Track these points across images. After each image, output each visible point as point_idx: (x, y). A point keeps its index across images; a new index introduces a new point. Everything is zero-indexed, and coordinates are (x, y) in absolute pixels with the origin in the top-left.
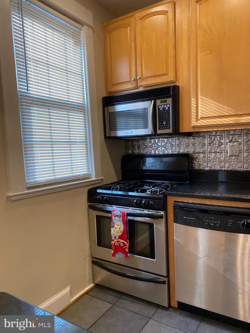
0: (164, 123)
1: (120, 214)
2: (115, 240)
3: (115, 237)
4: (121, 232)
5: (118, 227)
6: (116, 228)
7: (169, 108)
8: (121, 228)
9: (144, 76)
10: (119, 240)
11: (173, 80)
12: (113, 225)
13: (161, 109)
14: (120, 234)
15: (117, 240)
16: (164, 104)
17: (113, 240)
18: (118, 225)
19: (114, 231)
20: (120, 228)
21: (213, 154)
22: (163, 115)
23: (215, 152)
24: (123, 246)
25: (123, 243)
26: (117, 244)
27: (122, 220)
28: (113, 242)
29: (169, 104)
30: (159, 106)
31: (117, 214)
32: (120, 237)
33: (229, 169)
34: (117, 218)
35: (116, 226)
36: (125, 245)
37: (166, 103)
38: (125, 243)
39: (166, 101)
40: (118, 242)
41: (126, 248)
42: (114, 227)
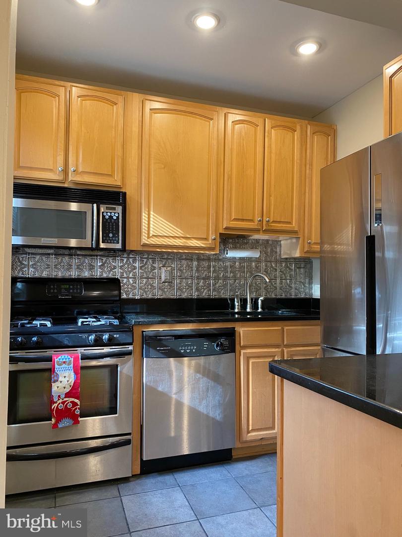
0: (111, 235)
1: (69, 359)
2: (58, 402)
3: (59, 396)
4: (70, 386)
5: (65, 380)
6: (61, 382)
7: (118, 217)
8: (71, 380)
9: (80, 169)
10: (65, 399)
11: (120, 184)
12: (56, 378)
13: (107, 217)
14: (67, 390)
15: (63, 399)
16: (111, 211)
17: (56, 402)
18: (65, 377)
19: (58, 387)
20: (68, 381)
21: (145, 280)
22: (109, 225)
23: (148, 278)
24: (73, 407)
25: (72, 402)
26: (61, 407)
27: (72, 368)
28: (55, 405)
29: (119, 213)
30: (103, 212)
31: (64, 360)
32: (68, 395)
33: (162, 297)
34: (64, 365)
35: (60, 379)
36: (74, 404)
37: (115, 211)
38: (76, 401)
39: (114, 209)
40: (63, 403)
41: (76, 409)
42: (57, 381)
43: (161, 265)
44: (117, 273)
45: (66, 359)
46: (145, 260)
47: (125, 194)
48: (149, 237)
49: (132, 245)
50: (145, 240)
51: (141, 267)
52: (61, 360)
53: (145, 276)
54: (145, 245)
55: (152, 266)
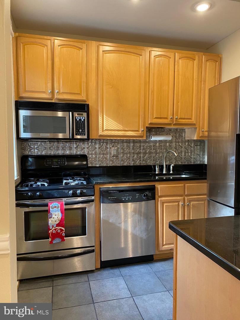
0: (80, 131)
1: (58, 205)
2: (53, 229)
3: (53, 226)
4: (59, 220)
5: (56, 217)
6: (54, 218)
7: (84, 120)
8: (59, 217)
9: (61, 91)
11: (85, 99)
12: (51, 216)
13: (78, 120)
14: (57, 222)
15: (55, 228)
16: (80, 116)
17: (51, 229)
18: (56, 215)
19: (52, 221)
20: (57, 218)
21: (102, 155)
22: (79, 125)
23: (103, 154)
24: (61, 232)
25: (60, 229)
26: (54, 232)
27: (60, 210)
28: (50, 231)
29: (85, 117)
30: (75, 117)
31: (55, 206)
32: (58, 225)
33: (112, 165)
34: (55, 209)
35: (53, 216)
36: (62, 230)
37: (82, 116)
38: (63, 228)
39: (82, 115)
40: (55, 230)
41: (63, 233)
42: (51, 217)
43: (111, 146)
44: (86, 152)
45: (56, 205)
46: (102, 143)
47: (88, 105)
48: (103, 131)
49: (93, 136)
50: (101, 133)
51: (100, 147)
52: (53, 206)
53: (102, 153)
54: (101, 136)
55: (106, 147)
